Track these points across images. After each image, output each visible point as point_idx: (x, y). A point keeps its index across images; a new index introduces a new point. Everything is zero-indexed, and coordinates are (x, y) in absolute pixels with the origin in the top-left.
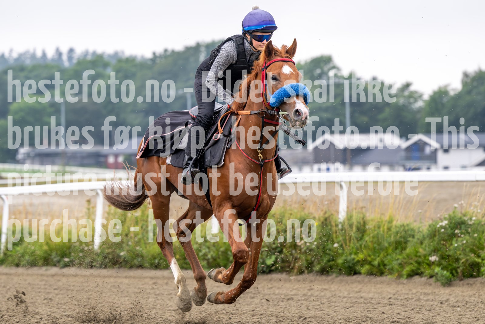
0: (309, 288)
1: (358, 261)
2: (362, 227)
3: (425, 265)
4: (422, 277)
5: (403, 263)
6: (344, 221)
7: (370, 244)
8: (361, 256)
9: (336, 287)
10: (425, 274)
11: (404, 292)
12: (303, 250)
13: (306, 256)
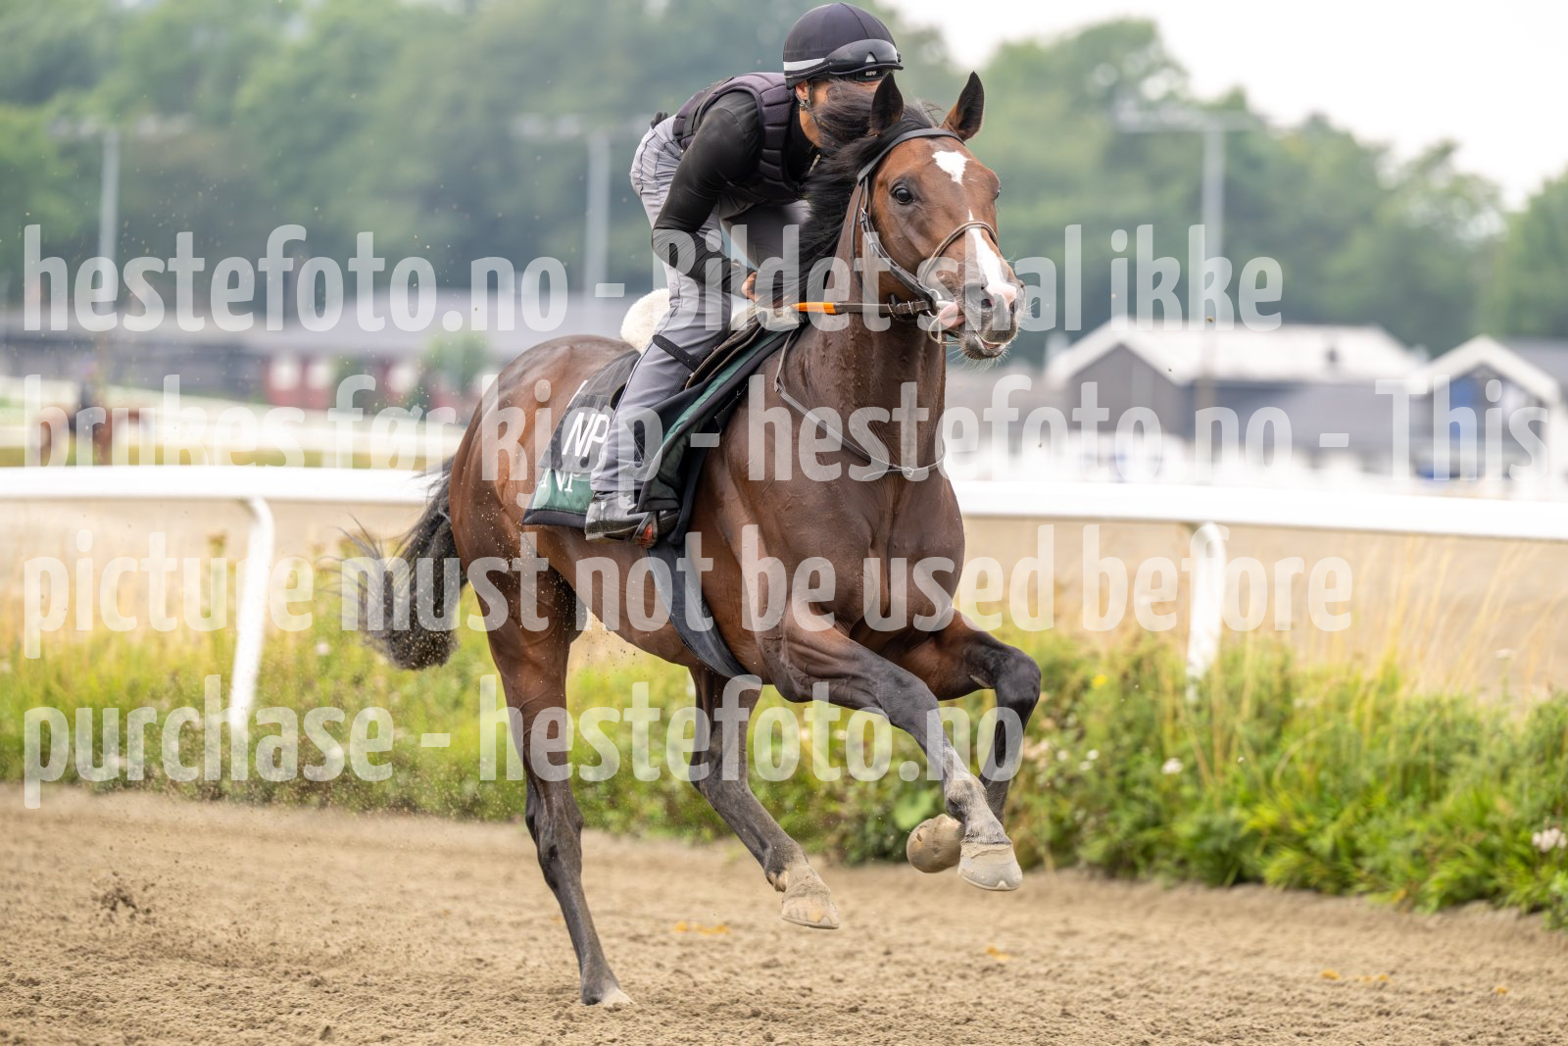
0: (1061, 928)
1: (1256, 835)
2: (1277, 704)
3: (1512, 861)
4: (1497, 908)
5: (1427, 850)
6: (1208, 676)
7: (1303, 769)
8: (1267, 815)
9: (1166, 929)
10: (1511, 898)
11: (1427, 962)
12: (1042, 780)
13: (1054, 803)
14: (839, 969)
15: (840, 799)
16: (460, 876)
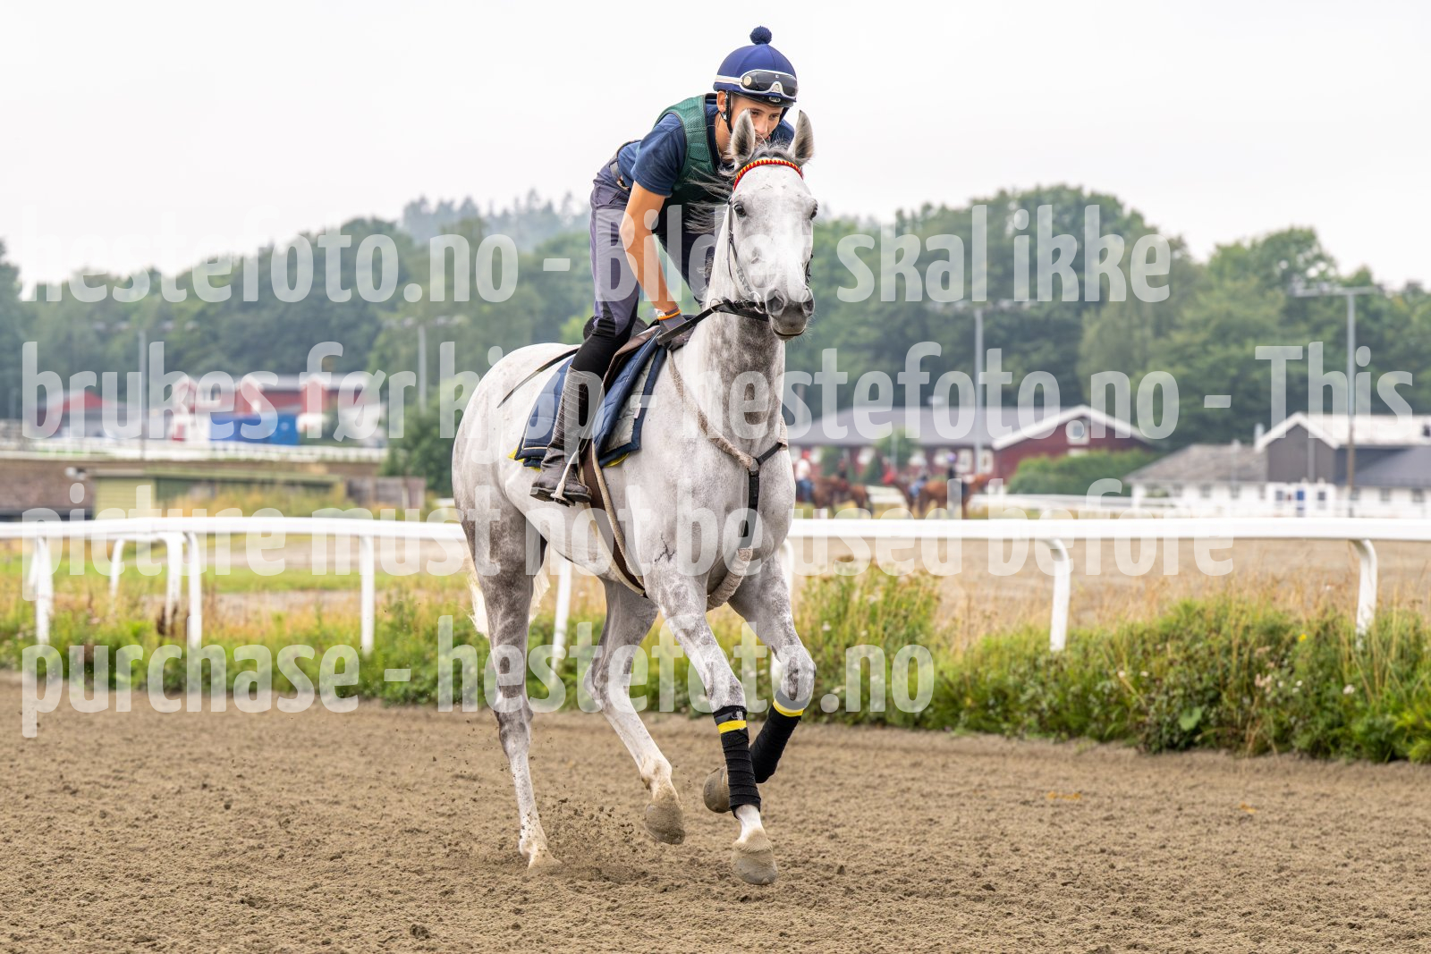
0: (1286, 791)
1: (1402, 730)
2: (1413, 649)
6: (1369, 633)
8: (1409, 718)
9: (1350, 790)
12: (1269, 699)
13: (1277, 712)
14: (1151, 820)
15: (1145, 713)
16: (915, 765)
